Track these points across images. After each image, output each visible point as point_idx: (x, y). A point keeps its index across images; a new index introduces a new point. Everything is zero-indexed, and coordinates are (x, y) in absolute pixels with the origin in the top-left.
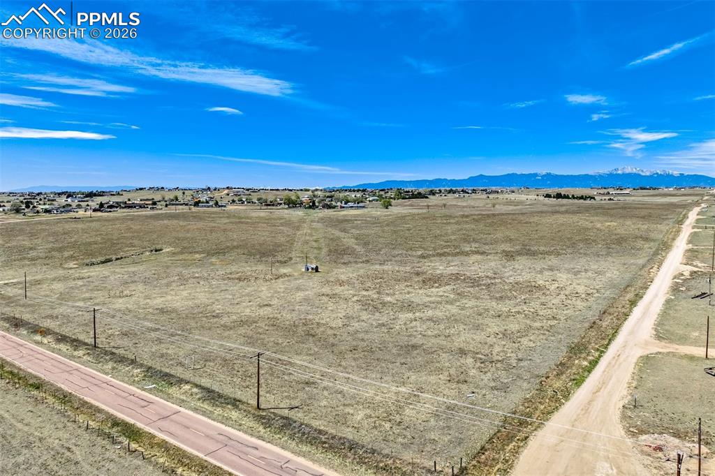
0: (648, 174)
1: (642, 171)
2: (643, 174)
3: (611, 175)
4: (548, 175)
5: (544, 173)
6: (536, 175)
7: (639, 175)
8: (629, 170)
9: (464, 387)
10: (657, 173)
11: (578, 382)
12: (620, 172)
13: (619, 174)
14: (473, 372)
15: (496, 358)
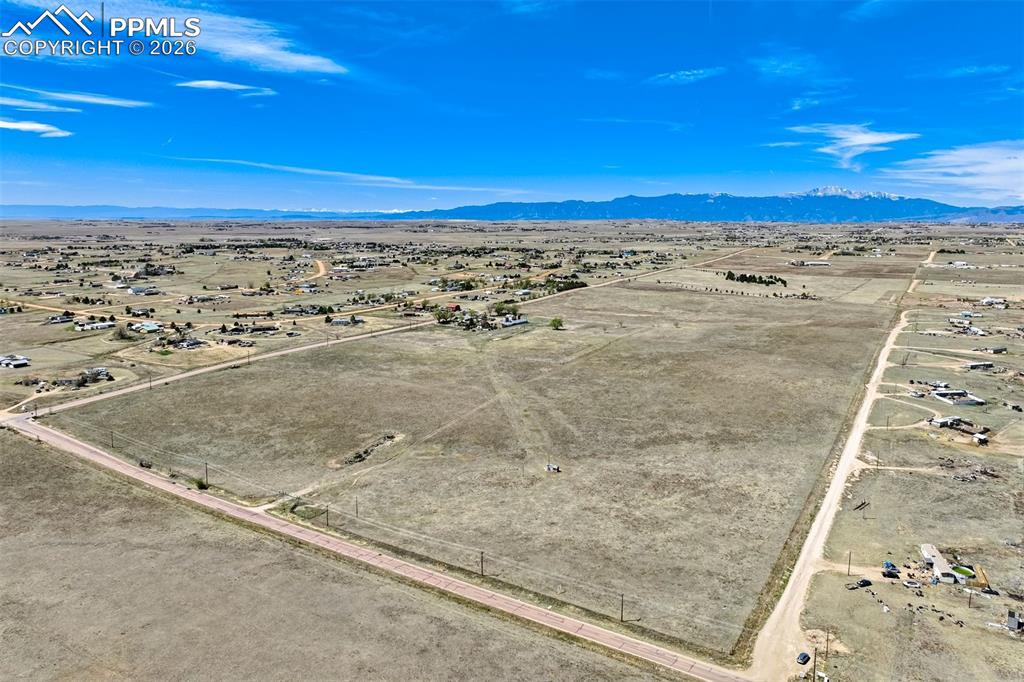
0: (857, 197)
1: (850, 193)
2: (851, 197)
3: (808, 197)
4: (724, 197)
5: (718, 194)
6: (706, 196)
7: (845, 198)
8: (832, 191)
9: (719, 602)
10: (869, 196)
11: (778, 597)
12: (819, 194)
13: (819, 197)
14: (721, 591)
15: (731, 579)
